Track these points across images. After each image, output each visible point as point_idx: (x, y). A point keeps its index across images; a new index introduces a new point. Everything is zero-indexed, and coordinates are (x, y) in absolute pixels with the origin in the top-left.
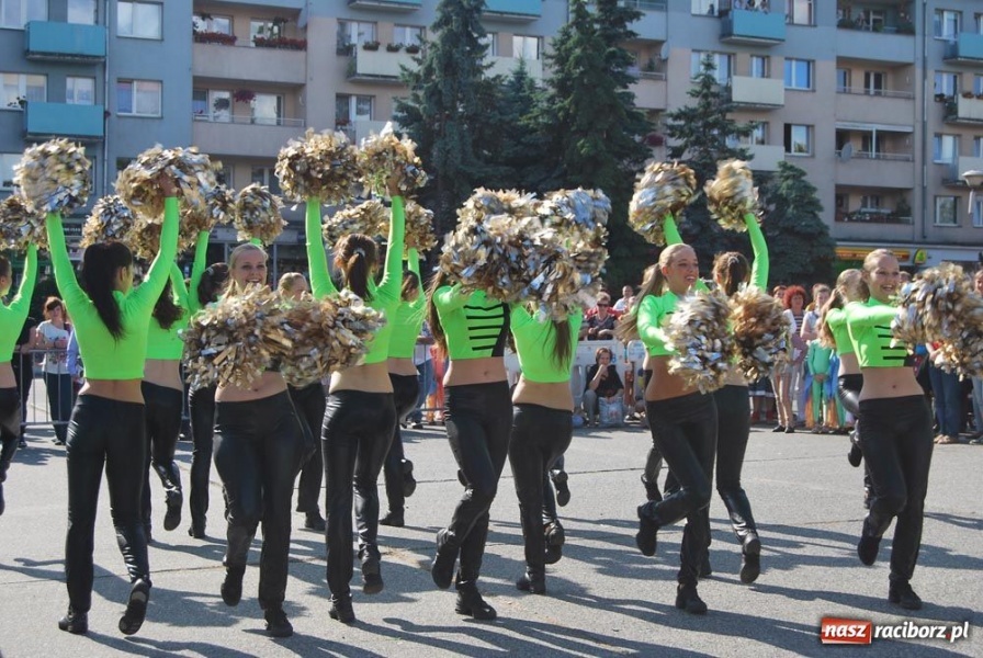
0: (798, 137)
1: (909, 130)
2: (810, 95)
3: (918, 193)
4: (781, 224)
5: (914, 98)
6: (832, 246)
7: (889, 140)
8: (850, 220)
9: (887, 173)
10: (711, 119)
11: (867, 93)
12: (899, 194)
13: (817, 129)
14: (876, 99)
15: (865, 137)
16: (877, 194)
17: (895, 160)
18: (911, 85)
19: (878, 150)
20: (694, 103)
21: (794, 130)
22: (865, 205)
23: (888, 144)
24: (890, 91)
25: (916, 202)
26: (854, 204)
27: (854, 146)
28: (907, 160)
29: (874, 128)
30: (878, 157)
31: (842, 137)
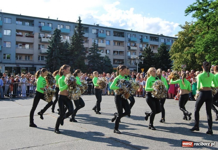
0: (108, 52)
1: (124, 51)
2: (110, 46)
3: (125, 60)
4: (105, 65)
5: (124, 46)
6: (113, 68)
7: (121, 52)
8: (115, 64)
9: (121, 57)
10: (95, 49)
11: (118, 45)
12: (122, 60)
13: (111, 50)
14: (119, 46)
15: (118, 52)
16: (119, 60)
17: (122, 55)
18: (124, 44)
19: (119, 54)
20: (93, 47)
21: (107, 51)
22: (117, 62)
23: (121, 53)
24: (121, 45)
25: (125, 61)
26: (116, 62)
27: (116, 53)
28: (123, 55)
29: (119, 51)
30: (119, 55)
31: (114, 52)
